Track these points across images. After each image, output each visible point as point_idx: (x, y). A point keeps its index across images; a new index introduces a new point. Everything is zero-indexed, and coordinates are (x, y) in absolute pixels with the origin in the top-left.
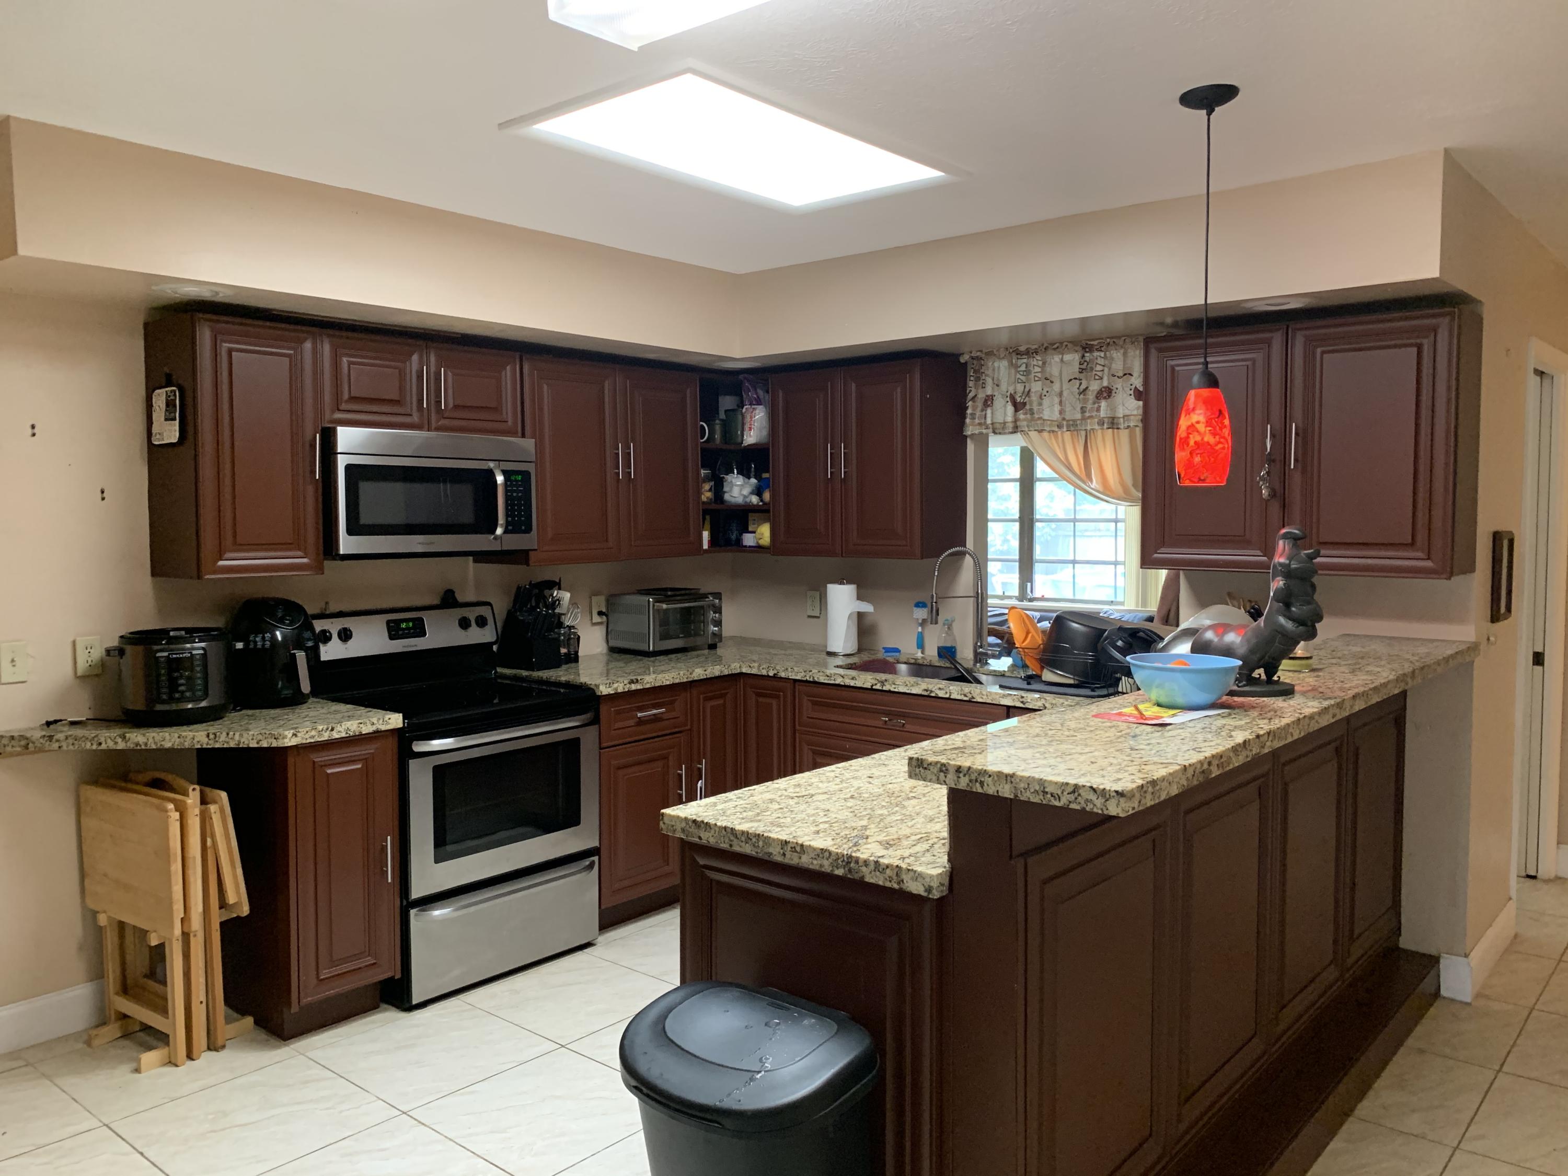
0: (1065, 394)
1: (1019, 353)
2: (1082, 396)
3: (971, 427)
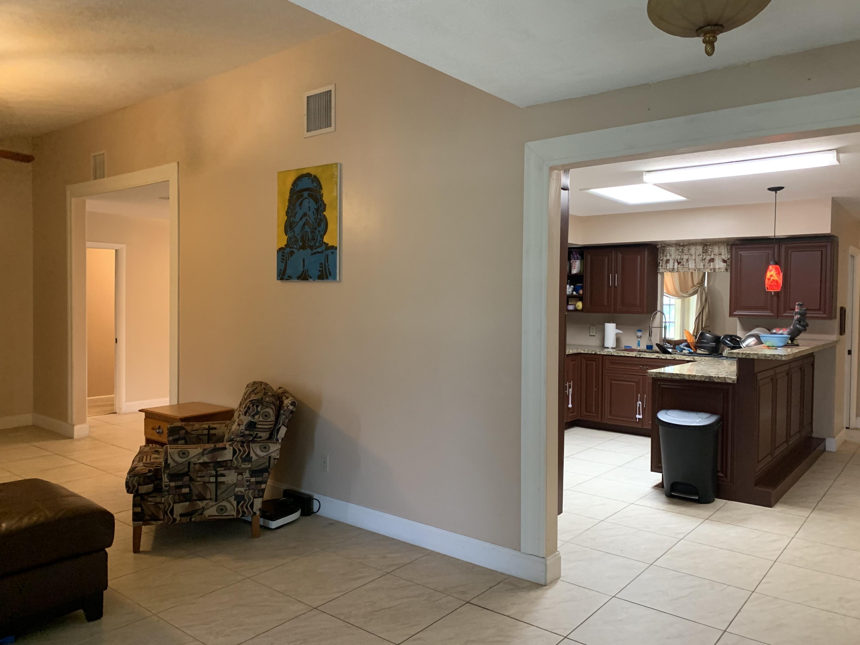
0: (697, 260)
1: (680, 246)
2: (704, 261)
3: (661, 270)
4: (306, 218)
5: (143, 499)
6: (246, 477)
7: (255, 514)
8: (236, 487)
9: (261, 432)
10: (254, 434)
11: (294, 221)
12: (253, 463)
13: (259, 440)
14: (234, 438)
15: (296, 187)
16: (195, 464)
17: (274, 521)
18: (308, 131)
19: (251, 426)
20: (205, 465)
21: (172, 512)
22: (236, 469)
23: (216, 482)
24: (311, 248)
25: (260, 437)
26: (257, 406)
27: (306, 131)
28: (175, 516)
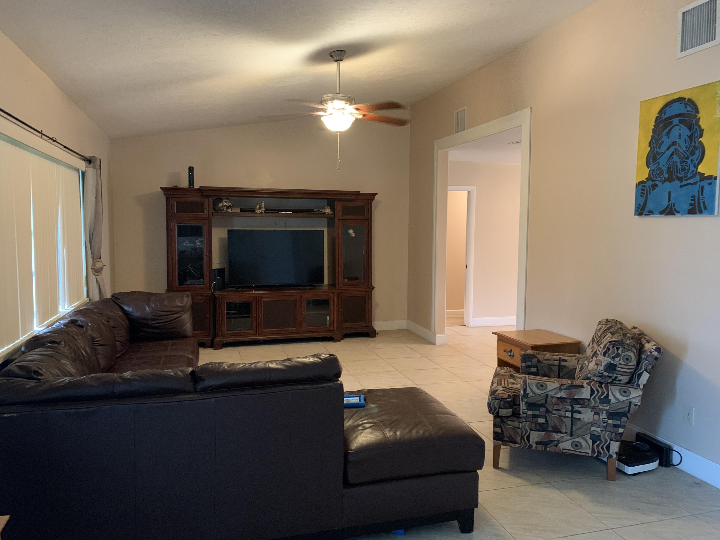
4: (674, 147)
5: (503, 421)
6: (603, 418)
7: (611, 456)
8: (592, 426)
9: (622, 375)
10: (613, 376)
11: (658, 152)
12: (612, 406)
13: (618, 382)
14: (591, 377)
15: (663, 114)
16: (552, 397)
17: (631, 466)
18: (682, 51)
19: (611, 367)
20: (561, 399)
21: (528, 438)
22: (592, 409)
23: (572, 417)
24: (680, 179)
25: (620, 380)
26: (618, 349)
27: (680, 50)
28: (531, 443)
